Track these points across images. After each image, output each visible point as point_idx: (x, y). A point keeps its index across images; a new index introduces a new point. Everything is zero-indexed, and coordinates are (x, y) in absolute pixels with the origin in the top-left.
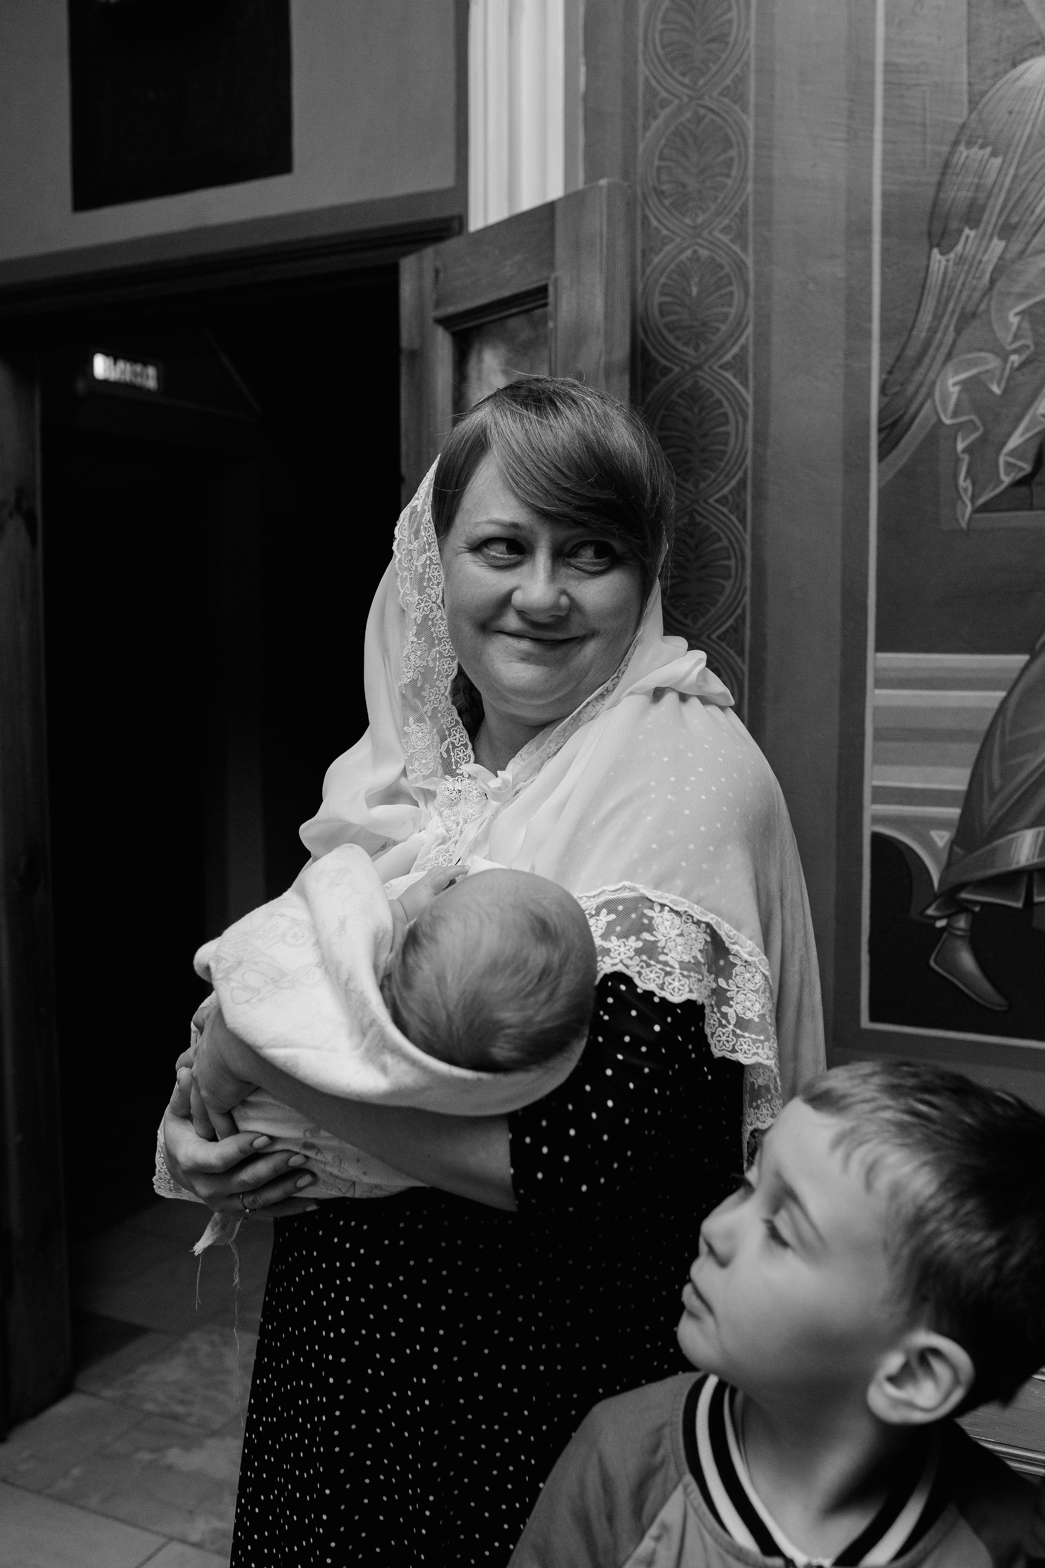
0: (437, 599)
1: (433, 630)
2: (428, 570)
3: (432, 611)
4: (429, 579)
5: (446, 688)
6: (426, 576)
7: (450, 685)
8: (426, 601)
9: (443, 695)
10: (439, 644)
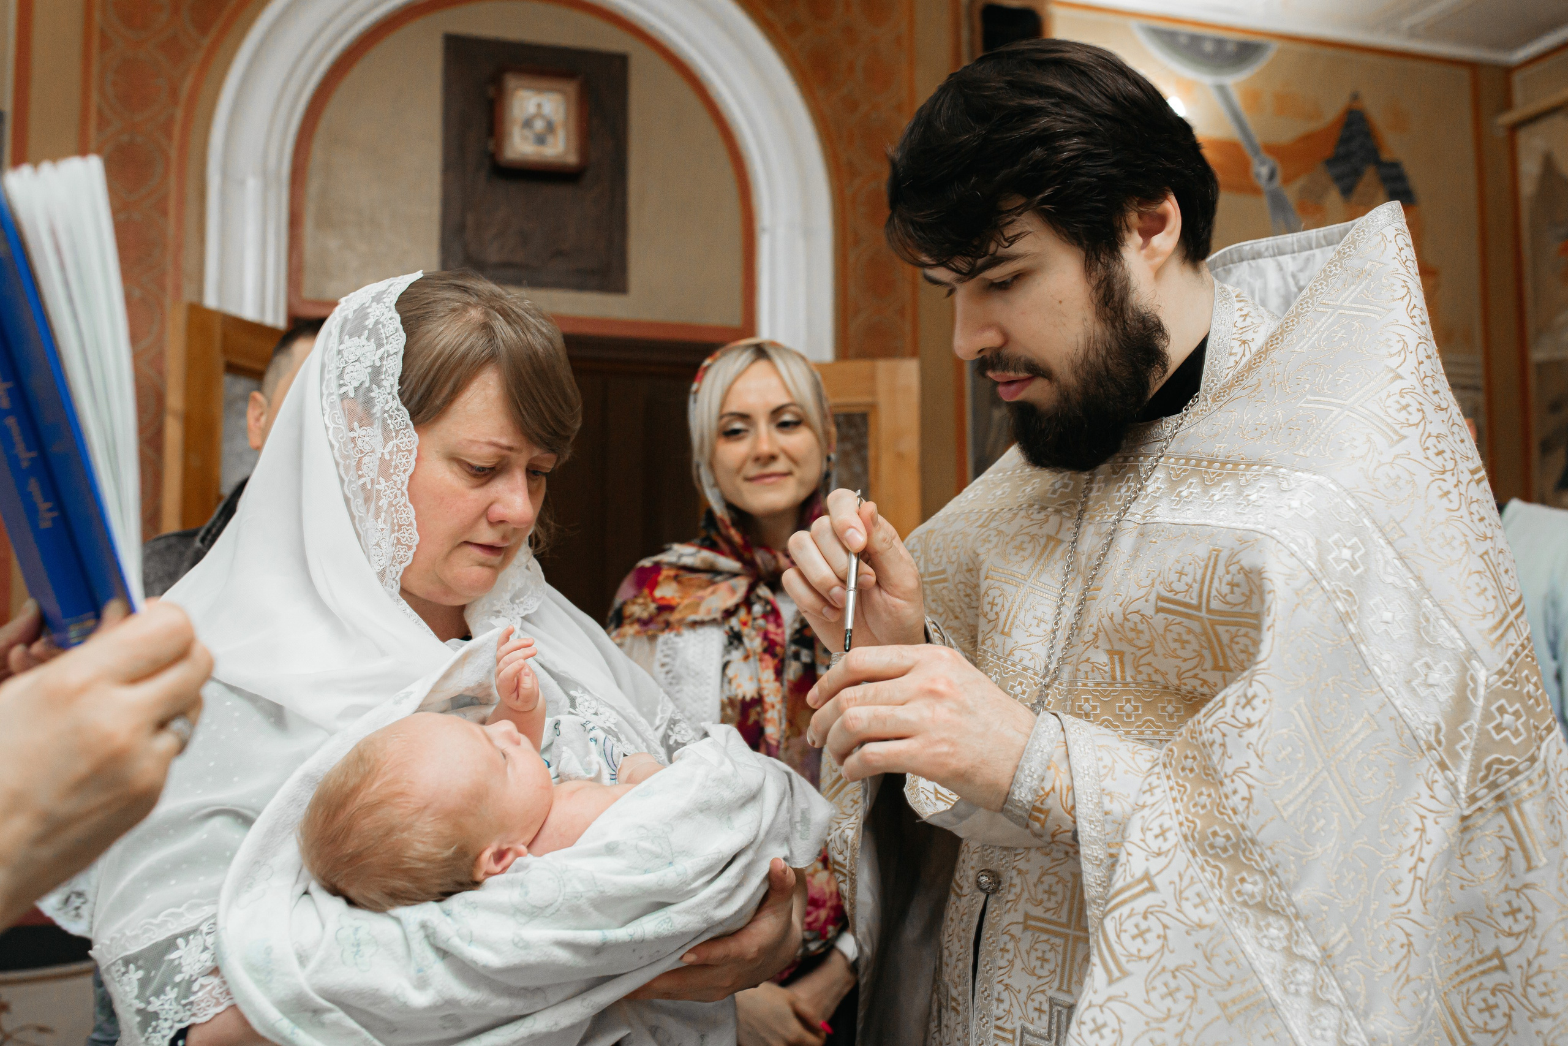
0: (402, 485)
1: (394, 515)
2: (395, 457)
3: (396, 497)
4: (396, 467)
5: (397, 573)
6: (393, 463)
7: (402, 571)
8: (392, 488)
9: (394, 579)
10: (399, 530)
